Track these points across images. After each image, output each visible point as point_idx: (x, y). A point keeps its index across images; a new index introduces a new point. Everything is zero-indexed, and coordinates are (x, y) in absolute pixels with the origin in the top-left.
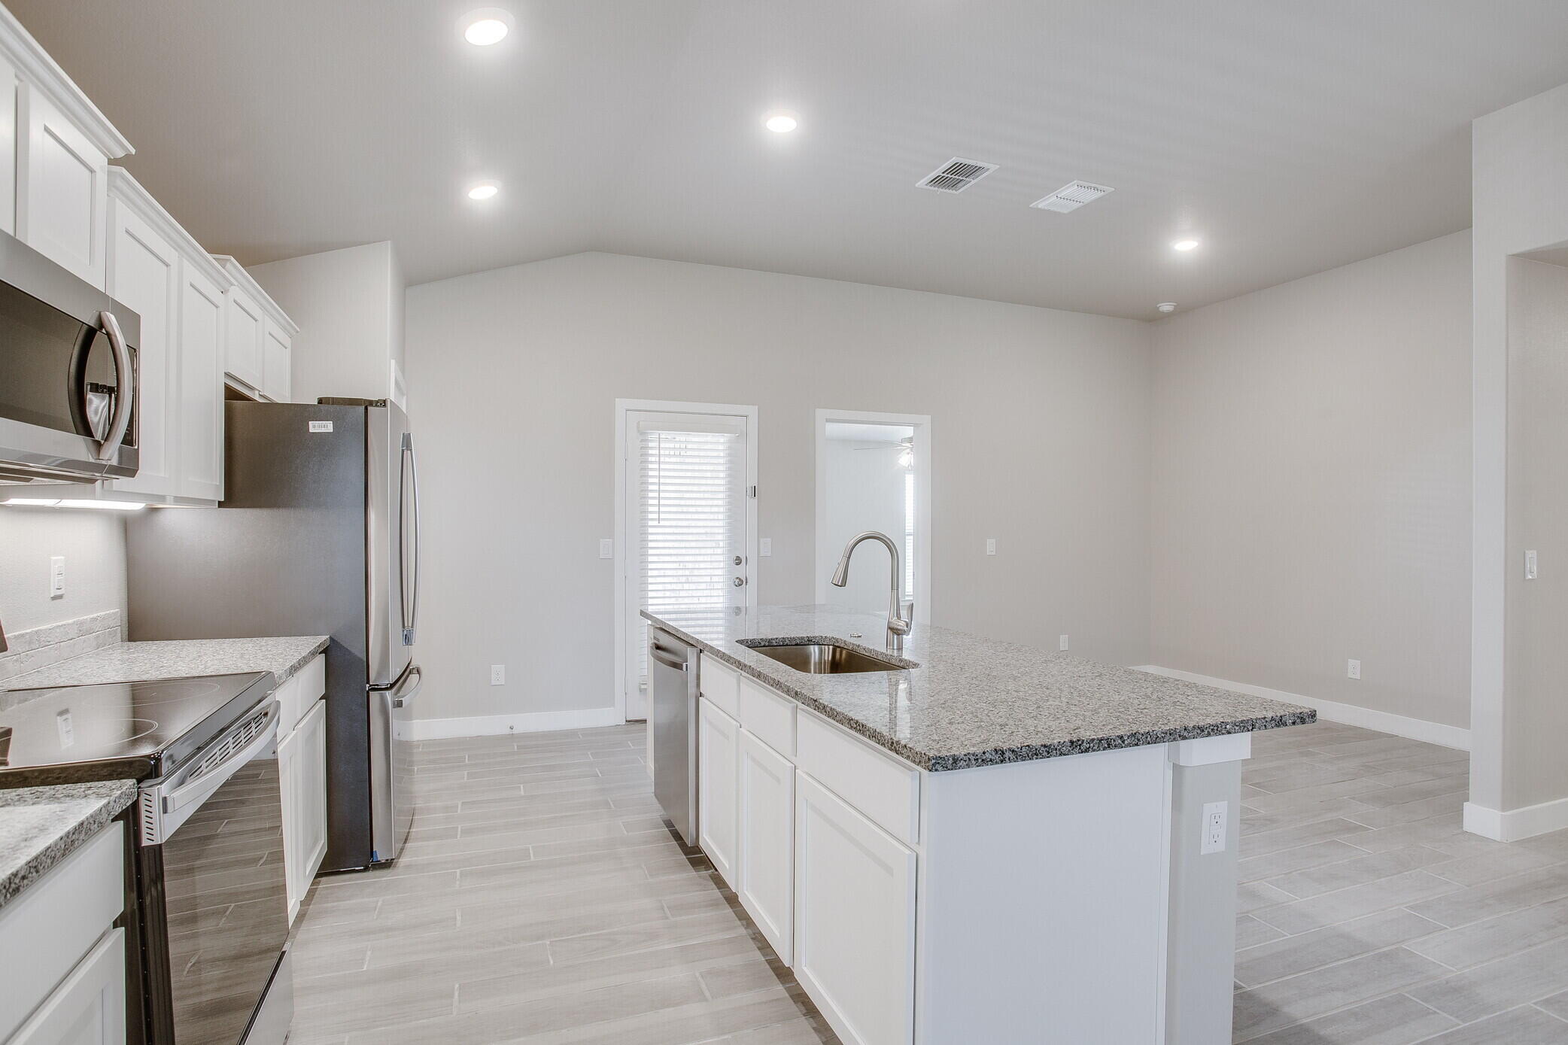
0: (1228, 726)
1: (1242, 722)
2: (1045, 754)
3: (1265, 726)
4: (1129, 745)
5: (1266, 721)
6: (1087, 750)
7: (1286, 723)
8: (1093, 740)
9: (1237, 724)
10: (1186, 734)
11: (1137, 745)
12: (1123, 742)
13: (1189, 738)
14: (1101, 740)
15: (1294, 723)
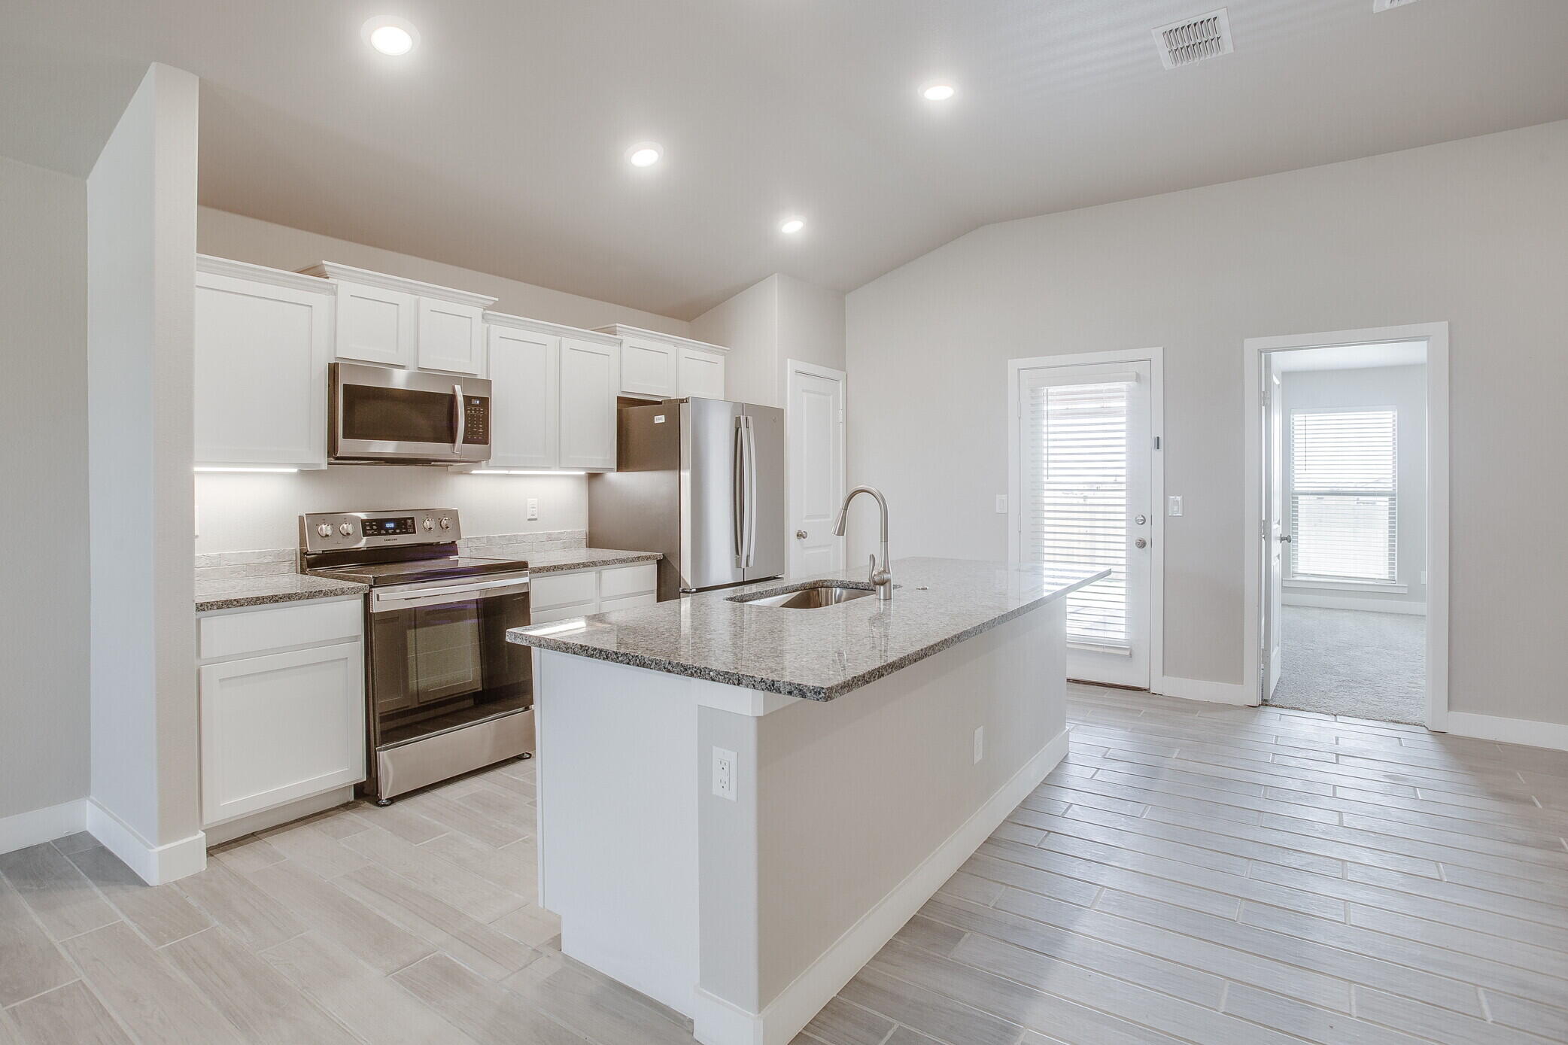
0: (711, 673)
1: (727, 673)
2: (564, 649)
3: (754, 686)
4: (621, 662)
5: (755, 681)
6: (591, 656)
7: (779, 689)
8: (596, 649)
9: (722, 674)
10: (670, 667)
11: (628, 664)
12: (618, 657)
13: (673, 672)
14: (601, 651)
15: (790, 693)
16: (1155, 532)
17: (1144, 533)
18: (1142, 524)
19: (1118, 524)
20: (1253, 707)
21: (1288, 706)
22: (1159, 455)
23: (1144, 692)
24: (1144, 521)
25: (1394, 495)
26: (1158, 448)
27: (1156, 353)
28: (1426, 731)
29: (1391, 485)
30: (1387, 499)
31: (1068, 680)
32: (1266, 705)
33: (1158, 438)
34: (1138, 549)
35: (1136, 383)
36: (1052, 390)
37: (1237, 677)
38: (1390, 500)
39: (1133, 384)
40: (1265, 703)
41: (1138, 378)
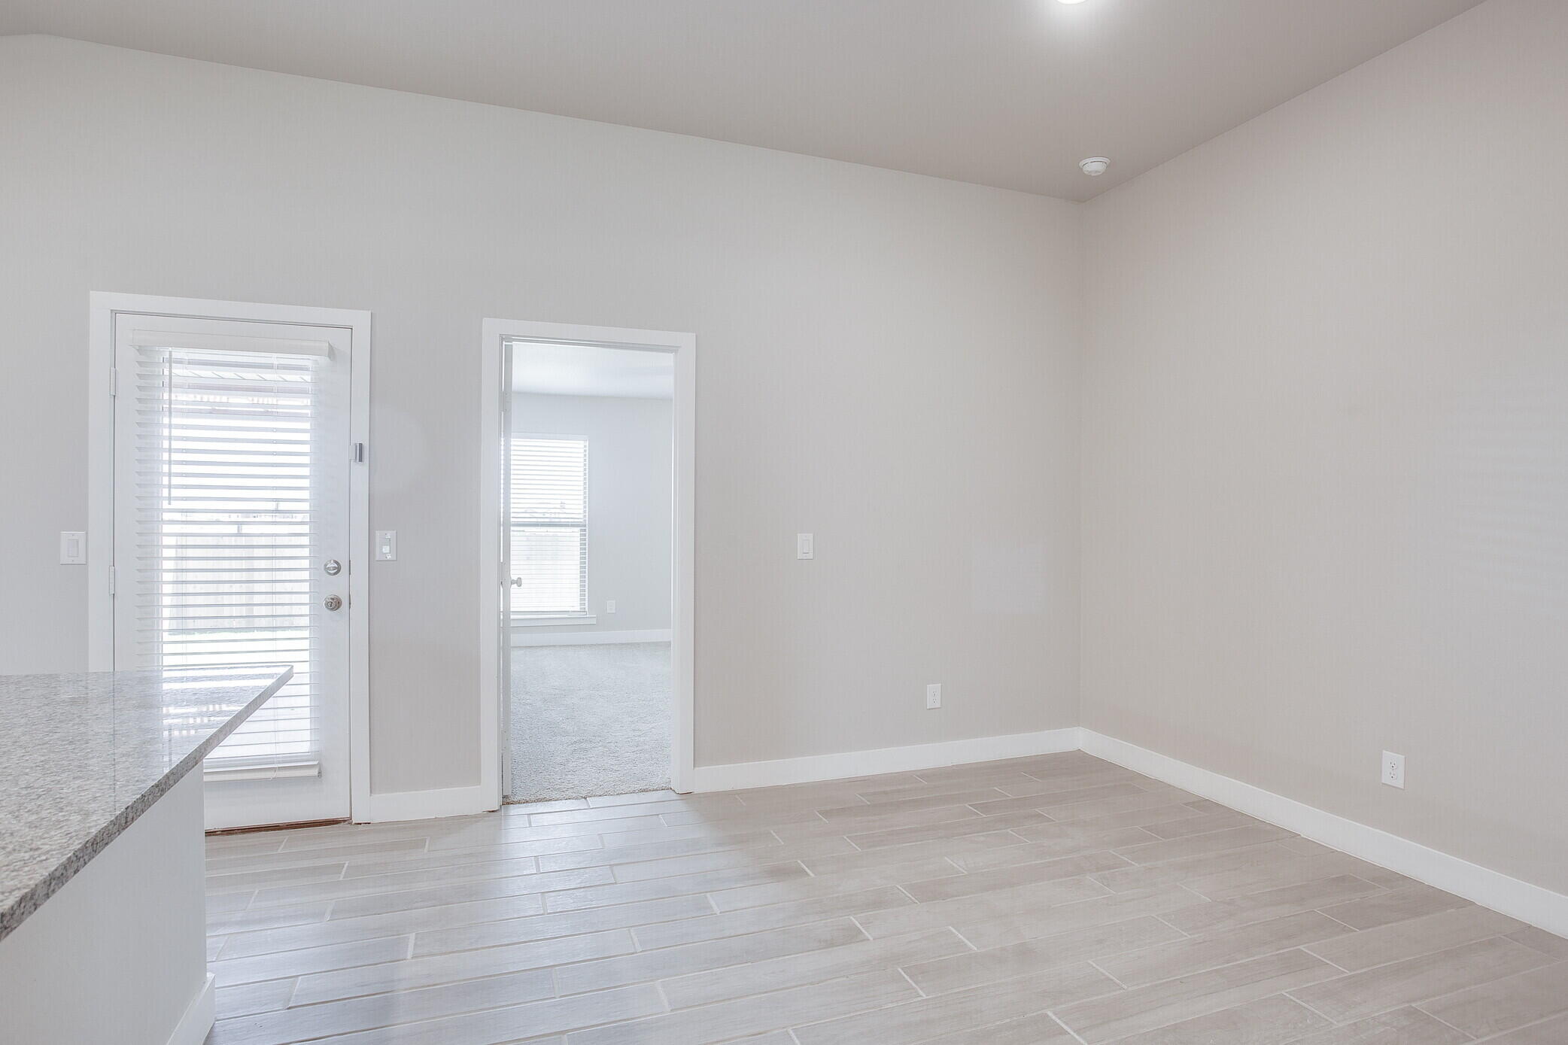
16: (356, 585)
17: (337, 586)
18: (335, 574)
19: (296, 587)
20: (493, 811)
21: (533, 798)
22: (361, 471)
23: (342, 824)
24: (338, 569)
25: (585, 526)
26: (361, 460)
27: (360, 320)
28: (674, 796)
29: (581, 516)
30: (577, 529)
31: (209, 834)
32: (508, 803)
33: (361, 445)
34: (330, 612)
35: (328, 359)
36: (179, 353)
37: (470, 774)
38: (581, 530)
39: (323, 360)
40: (506, 801)
41: (332, 353)
